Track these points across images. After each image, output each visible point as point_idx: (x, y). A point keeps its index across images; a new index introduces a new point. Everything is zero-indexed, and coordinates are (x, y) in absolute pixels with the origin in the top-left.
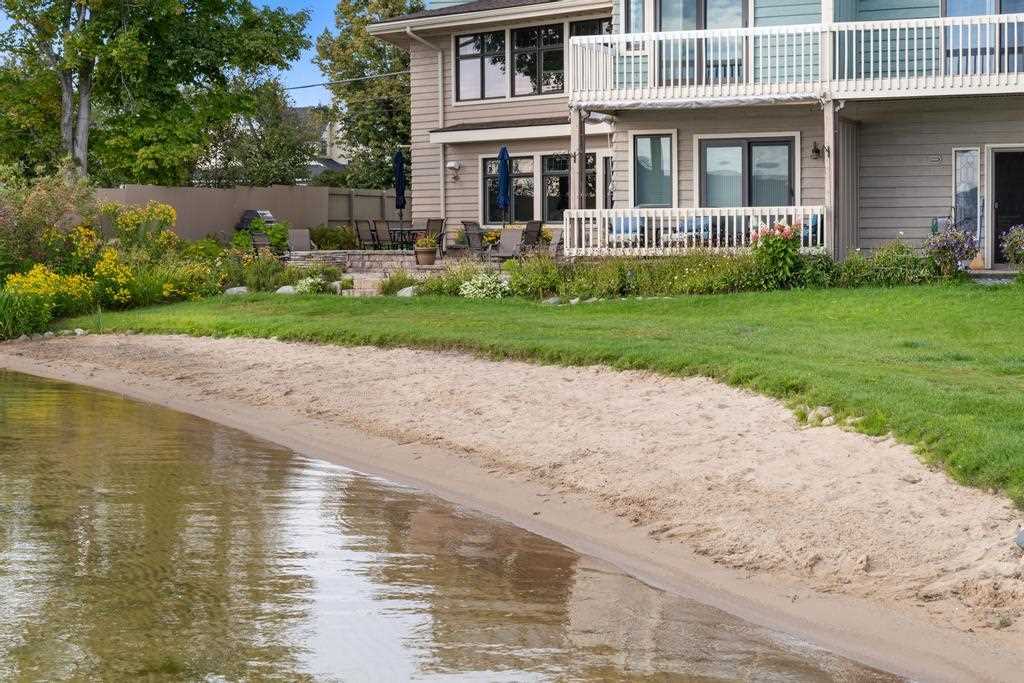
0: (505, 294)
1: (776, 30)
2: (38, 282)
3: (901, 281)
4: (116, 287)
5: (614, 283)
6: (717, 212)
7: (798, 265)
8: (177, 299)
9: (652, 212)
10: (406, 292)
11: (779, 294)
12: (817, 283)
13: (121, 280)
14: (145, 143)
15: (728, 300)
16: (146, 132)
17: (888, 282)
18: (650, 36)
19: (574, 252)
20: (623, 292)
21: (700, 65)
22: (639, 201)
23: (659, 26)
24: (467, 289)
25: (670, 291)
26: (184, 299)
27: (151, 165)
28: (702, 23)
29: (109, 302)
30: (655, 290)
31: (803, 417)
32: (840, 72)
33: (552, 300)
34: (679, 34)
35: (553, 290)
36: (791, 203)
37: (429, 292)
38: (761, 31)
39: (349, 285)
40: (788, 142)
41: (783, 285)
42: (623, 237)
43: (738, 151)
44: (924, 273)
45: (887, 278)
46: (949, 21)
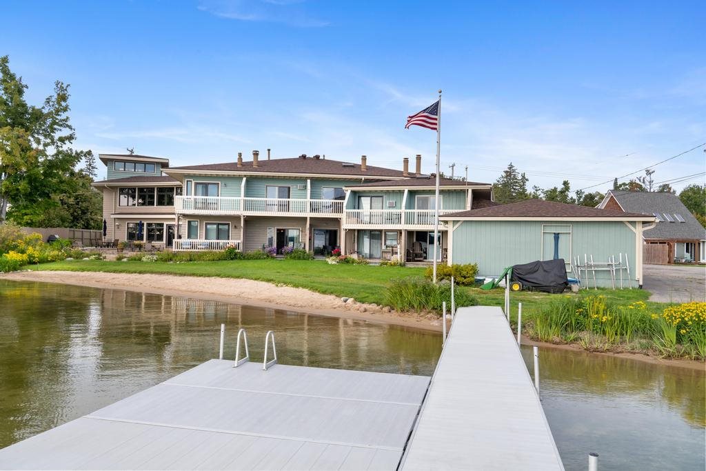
0: (156, 261)
1: (226, 198)
2: (12, 256)
3: (260, 259)
4: (34, 258)
5: (188, 258)
6: (211, 241)
7: (236, 254)
8: (52, 261)
9: (194, 240)
10: (125, 260)
11: (232, 261)
12: (240, 258)
13: (36, 256)
14: (26, 214)
15: (220, 262)
16: (27, 211)
17: (257, 259)
18: (193, 197)
19: (176, 250)
20: (190, 260)
21: (206, 205)
22: (189, 237)
23: (195, 194)
24: (144, 259)
25: (203, 260)
26: (53, 261)
27: (29, 221)
28: (207, 195)
29: (31, 262)
30: (199, 260)
31: (277, 286)
32: (245, 209)
33: (171, 262)
34: (200, 197)
35: (171, 260)
36: (228, 239)
37: (132, 260)
38: (222, 198)
39: (105, 258)
40: (228, 224)
41: (232, 259)
42: (187, 246)
43: (215, 226)
44: (265, 256)
45: (257, 257)
46: (267, 199)
